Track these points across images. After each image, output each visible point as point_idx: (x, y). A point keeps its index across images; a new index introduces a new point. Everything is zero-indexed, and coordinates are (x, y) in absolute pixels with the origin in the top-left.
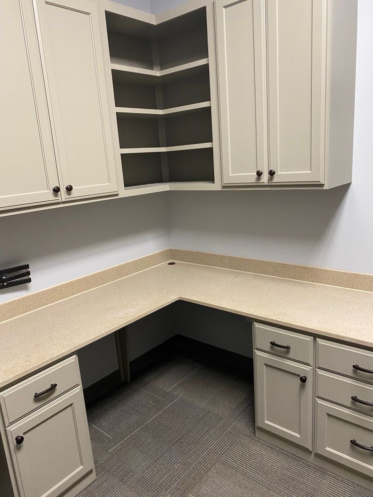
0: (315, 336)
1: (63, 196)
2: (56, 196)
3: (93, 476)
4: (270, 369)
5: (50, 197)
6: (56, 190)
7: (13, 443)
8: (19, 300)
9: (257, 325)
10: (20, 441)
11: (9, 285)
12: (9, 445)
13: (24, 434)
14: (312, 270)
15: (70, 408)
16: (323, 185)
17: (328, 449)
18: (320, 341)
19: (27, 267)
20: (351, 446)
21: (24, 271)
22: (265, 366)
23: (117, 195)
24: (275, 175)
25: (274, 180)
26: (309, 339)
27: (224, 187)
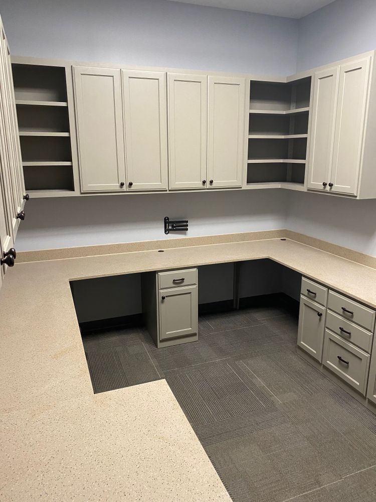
0: (329, 288)
1: (208, 185)
2: (204, 185)
3: (196, 338)
4: (306, 307)
5: (200, 185)
6: (204, 182)
7: (160, 299)
8: (180, 239)
9: (303, 278)
10: (163, 298)
11: (177, 230)
12: (159, 299)
13: (166, 296)
14: (365, 256)
15: (189, 295)
16: (356, 197)
17: (328, 362)
18: (330, 292)
19: (187, 222)
20: (339, 361)
21: (185, 224)
22: (304, 305)
23: (241, 188)
24: (333, 186)
25: (332, 190)
26: (325, 289)
27: (308, 190)
